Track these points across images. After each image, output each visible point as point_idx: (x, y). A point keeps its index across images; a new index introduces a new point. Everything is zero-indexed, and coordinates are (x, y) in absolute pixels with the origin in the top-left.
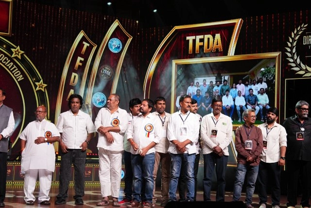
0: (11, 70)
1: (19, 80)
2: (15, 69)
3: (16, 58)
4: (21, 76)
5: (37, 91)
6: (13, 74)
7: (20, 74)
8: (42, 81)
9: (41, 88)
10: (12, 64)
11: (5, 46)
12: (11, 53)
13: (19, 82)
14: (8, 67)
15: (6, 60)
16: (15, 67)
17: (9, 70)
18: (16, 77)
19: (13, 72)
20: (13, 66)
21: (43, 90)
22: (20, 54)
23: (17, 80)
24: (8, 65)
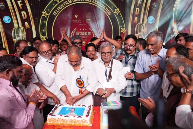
1: (109, 15)
2: (107, 9)
3: (116, 14)
4: (110, 13)
5: (121, 33)
6: (106, 12)
8: (125, 28)
9: (123, 32)
10: (105, 7)
11: (112, 7)
12: (114, 11)
13: (109, 16)
17: (104, 10)
18: (107, 14)
21: (124, 33)
22: (118, 12)
23: (108, 15)
24: (103, 8)
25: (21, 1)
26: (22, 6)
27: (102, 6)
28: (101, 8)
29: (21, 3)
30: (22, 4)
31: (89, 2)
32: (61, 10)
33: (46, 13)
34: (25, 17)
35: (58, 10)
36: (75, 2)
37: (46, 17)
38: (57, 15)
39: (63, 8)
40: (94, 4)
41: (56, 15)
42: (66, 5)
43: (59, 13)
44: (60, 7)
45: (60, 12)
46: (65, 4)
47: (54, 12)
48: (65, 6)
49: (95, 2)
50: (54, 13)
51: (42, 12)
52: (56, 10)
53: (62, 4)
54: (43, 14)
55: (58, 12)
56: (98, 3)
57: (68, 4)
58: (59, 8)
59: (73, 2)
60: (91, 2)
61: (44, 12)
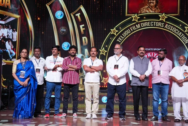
0: (180, 37)
6: (182, 39)
7: (186, 39)
10: (181, 33)
11: (180, 25)
14: (179, 35)
15: (177, 31)
16: (183, 35)
17: (179, 37)
18: (184, 41)
19: (182, 38)
20: (181, 34)
23: (185, 43)
24: (179, 34)
25: (83, 25)
26: (83, 30)
27: (177, 32)
28: (176, 34)
29: (83, 27)
30: (84, 29)
31: (161, 27)
32: (127, 35)
33: (104, 51)
34: (85, 43)
35: (123, 36)
36: (144, 27)
37: (105, 54)
38: (122, 42)
39: (129, 34)
40: (167, 29)
41: (120, 42)
42: (134, 31)
43: (124, 40)
44: (126, 32)
45: (126, 38)
46: (132, 29)
47: (119, 38)
48: (131, 32)
49: (168, 27)
50: (119, 40)
51: (100, 50)
52: (121, 36)
53: (129, 29)
54: (101, 52)
55: (123, 38)
56: (173, 29)
57: (135, 29)
58: (125, 34)
59: (142, 27)
60: (164, 28)
61: (102, 49)
